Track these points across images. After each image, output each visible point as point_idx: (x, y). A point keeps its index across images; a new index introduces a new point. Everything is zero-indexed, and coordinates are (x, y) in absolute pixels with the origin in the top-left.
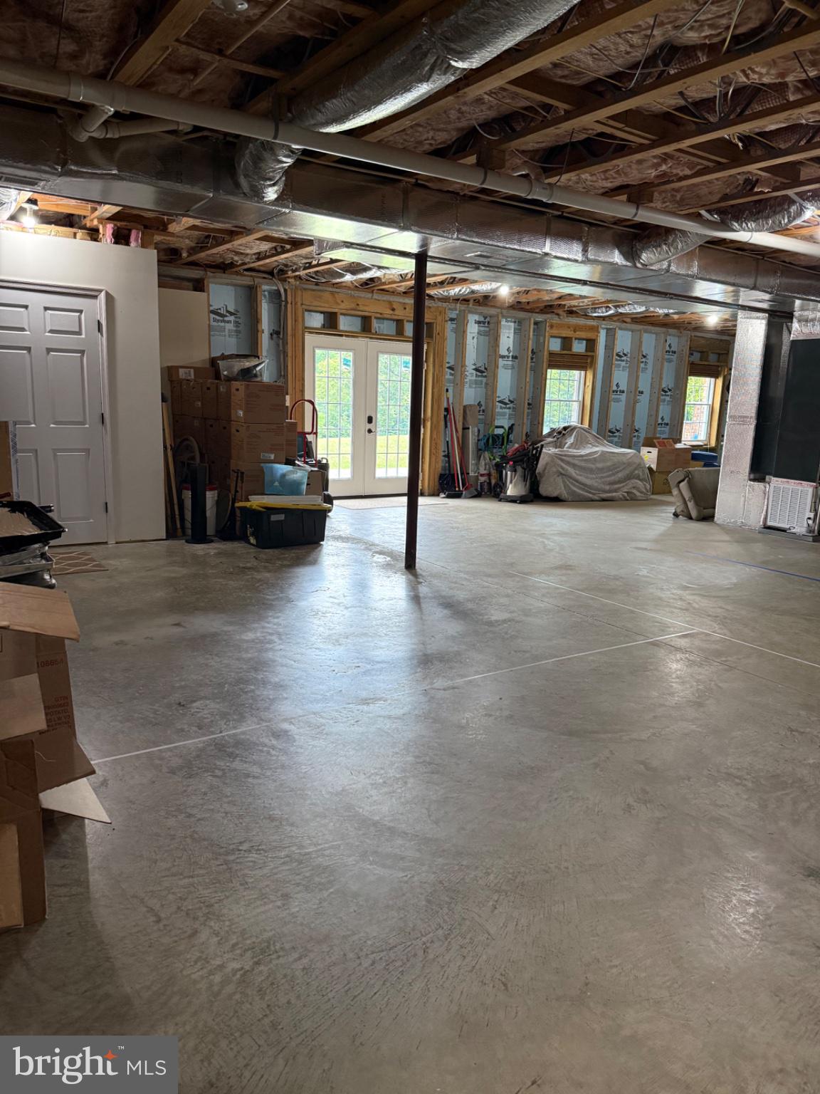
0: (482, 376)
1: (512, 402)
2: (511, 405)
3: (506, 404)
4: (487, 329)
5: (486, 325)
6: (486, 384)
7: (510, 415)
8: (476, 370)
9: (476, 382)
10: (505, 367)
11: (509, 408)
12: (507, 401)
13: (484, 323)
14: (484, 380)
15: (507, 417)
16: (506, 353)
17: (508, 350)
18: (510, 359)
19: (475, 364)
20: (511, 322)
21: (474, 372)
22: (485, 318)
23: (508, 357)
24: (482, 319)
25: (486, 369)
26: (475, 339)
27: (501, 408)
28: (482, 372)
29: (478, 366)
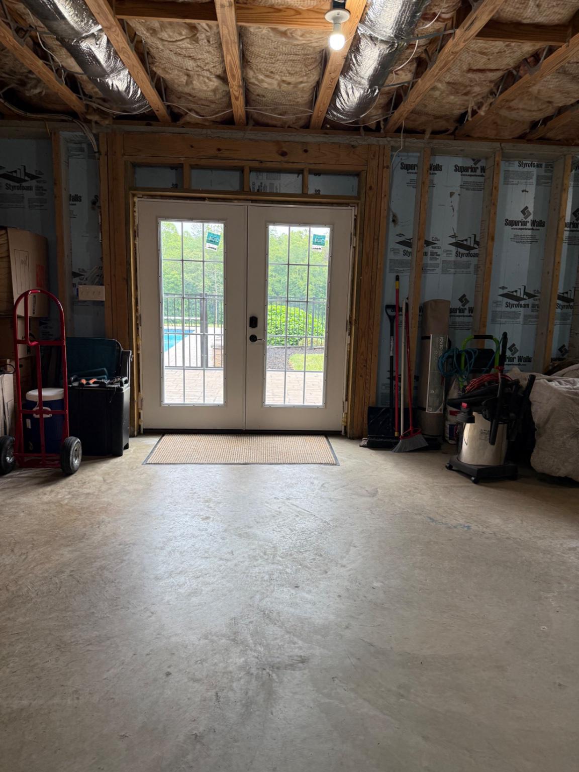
0: (468, 255)
1: (530, 296)
2: (530, 301)
3: (518, 299)
4: (481, 179)
5: (479, 172)
6: (477, 267)
7: (526, 317)
8: (457, 245)
9: (456, 264)
10: (518, 239)
11: (526, 306)
12: (521, 294)
13: (474, 170)
14: (474, 261)
15: (521, 319)
16: (521, 217)
17: (525, 211)
18: (529, 226)
19: (454, 236)
20: (530, 165)
21: (454, 249)
22: (476, 161)
23: (524, 223)
24: (470, 163)
25: (476, 242)
26: (456, 197)
27: (508, 305)
28: (469, 248)
29: (460, 238)
